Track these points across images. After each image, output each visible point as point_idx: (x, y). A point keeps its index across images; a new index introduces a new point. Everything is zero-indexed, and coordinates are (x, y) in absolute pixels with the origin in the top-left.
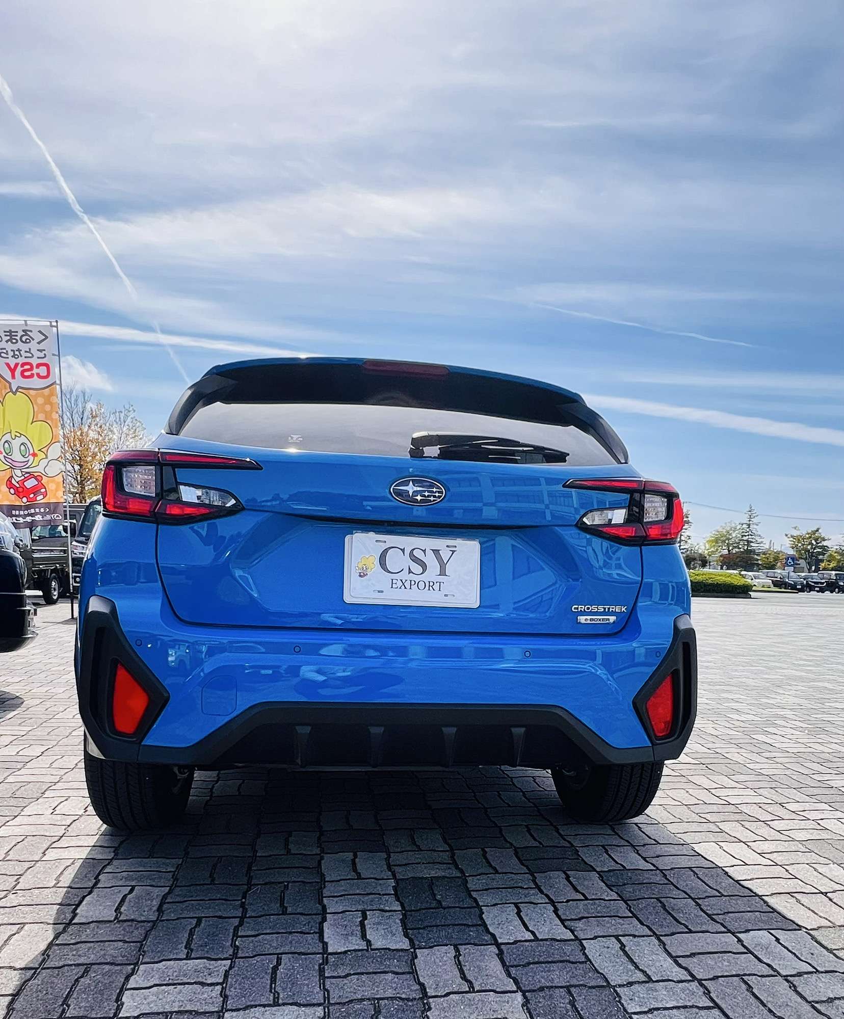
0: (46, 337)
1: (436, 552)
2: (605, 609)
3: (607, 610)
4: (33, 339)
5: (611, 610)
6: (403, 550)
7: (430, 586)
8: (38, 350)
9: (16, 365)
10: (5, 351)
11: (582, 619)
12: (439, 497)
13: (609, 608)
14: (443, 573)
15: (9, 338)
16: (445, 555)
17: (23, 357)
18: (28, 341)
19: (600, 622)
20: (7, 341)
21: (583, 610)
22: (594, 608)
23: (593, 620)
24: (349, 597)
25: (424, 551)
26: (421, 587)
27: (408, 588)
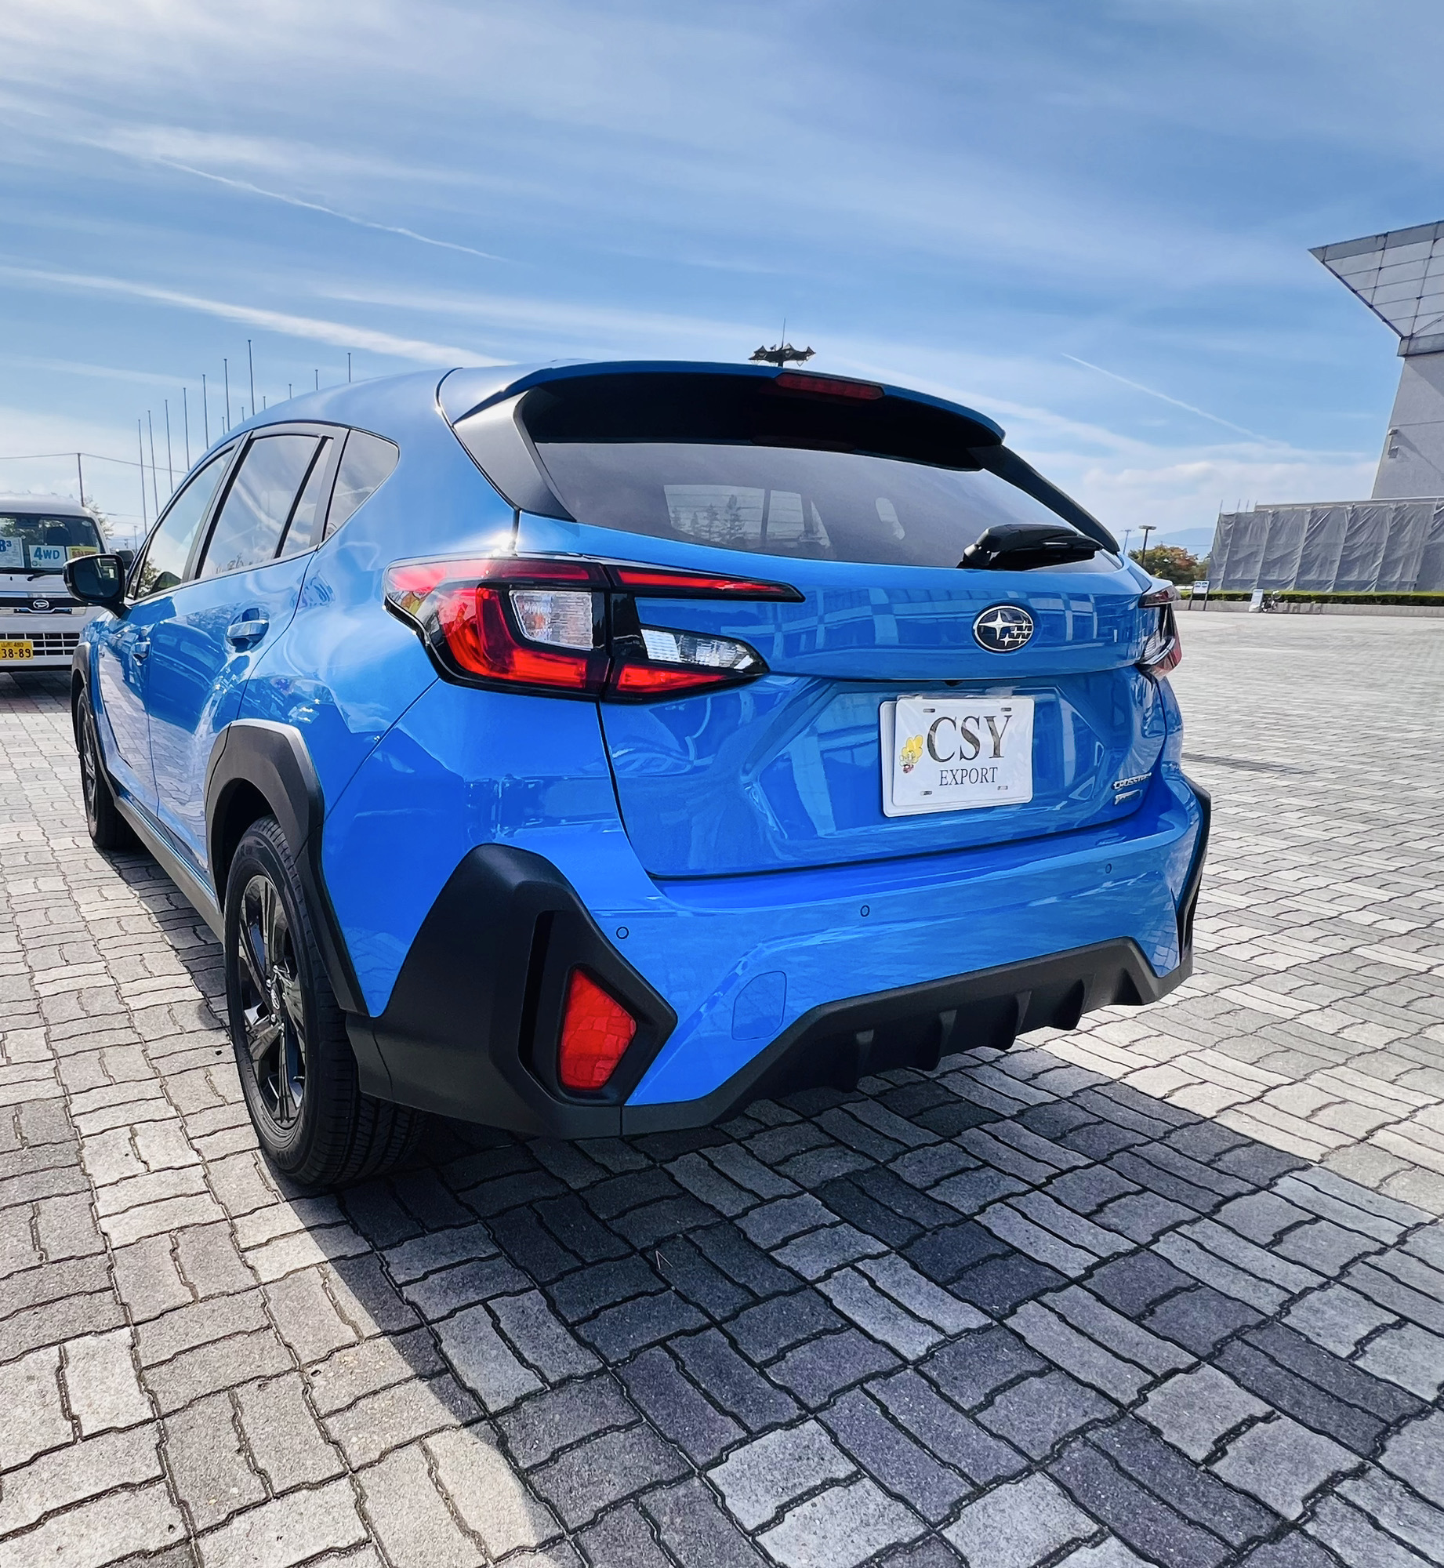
1: (990, 720)
6: (954, 722)
7: (982, 775)
12: (1028, 636)
16: (999, 724)
24: (890, 809)
25: (978, 721)
26: (973, 779)
27: (959, 782)
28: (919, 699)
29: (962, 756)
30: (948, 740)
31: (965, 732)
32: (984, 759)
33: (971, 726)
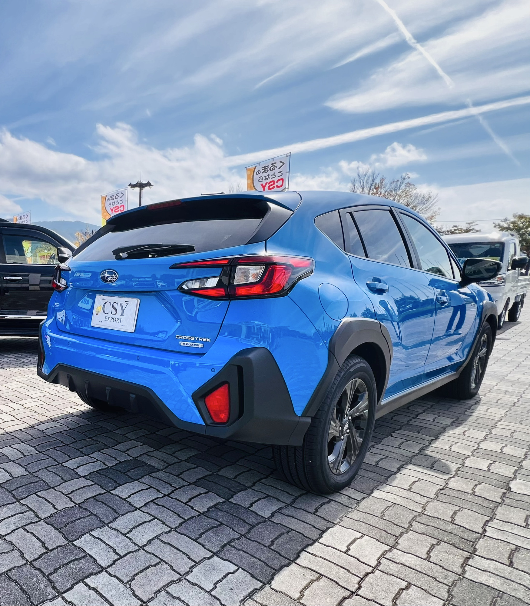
0: (284, 164)
1: (121, 304)
2: (195, 339)
3: (197, 339)
4: (276, 167)
5: (199, 339)
6: (110, 303)
7: (117, 320)
8: (279, 172)
9: (266, 183)
10: (261, 178)
11: (182, 343)
12: (115, 278)
13: (198, 339)
14: (122, 315)
15: (264, 170)
16: (124, 305)
17: (270, 178)
18: (273, 169)
19: (192, 346)
20: (263, 173)
21: (182, 338)
22: (189, 338)
23: (188, 344)
24: (93, 324)
25: (117, 304)
26: (114, 321)
27: (110, 320)
28: (102, 296)
29: (112, 313)
30: (109, 308)
31: (113, 307)
32: (118, 315)
33: (115, 305)
